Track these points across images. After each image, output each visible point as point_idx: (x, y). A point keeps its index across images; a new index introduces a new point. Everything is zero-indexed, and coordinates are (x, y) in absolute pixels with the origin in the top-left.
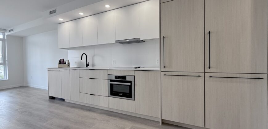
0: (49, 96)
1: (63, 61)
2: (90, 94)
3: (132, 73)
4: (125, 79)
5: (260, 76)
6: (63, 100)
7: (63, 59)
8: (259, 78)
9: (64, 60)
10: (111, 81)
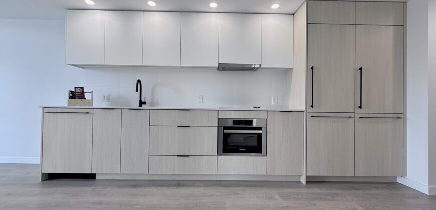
0: (43, 174)
1: (80, 91)
2: (178, 156)
3: (263, 116)
4: (251, 124)
5: (399, 116)
6: (92, 177)
7: (82, 89)
8: (398, 118)
9: (85, 91)
10: (225, 128)
